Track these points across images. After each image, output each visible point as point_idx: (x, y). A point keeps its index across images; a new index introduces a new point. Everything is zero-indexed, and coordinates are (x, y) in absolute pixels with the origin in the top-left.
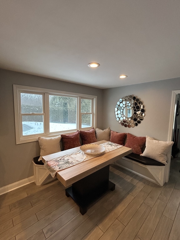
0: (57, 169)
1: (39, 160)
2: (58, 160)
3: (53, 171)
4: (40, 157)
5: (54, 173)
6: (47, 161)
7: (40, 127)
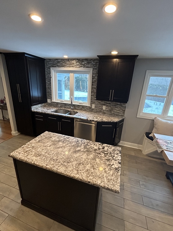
0: (164, 148)
1: (150, 135)
2: (168, 142)
3: (160, 148)
4: (152, 134)
5: (161, 150)
6: (157, 138)
7: (158, 108)
